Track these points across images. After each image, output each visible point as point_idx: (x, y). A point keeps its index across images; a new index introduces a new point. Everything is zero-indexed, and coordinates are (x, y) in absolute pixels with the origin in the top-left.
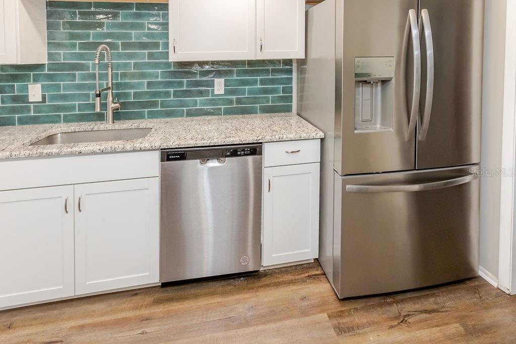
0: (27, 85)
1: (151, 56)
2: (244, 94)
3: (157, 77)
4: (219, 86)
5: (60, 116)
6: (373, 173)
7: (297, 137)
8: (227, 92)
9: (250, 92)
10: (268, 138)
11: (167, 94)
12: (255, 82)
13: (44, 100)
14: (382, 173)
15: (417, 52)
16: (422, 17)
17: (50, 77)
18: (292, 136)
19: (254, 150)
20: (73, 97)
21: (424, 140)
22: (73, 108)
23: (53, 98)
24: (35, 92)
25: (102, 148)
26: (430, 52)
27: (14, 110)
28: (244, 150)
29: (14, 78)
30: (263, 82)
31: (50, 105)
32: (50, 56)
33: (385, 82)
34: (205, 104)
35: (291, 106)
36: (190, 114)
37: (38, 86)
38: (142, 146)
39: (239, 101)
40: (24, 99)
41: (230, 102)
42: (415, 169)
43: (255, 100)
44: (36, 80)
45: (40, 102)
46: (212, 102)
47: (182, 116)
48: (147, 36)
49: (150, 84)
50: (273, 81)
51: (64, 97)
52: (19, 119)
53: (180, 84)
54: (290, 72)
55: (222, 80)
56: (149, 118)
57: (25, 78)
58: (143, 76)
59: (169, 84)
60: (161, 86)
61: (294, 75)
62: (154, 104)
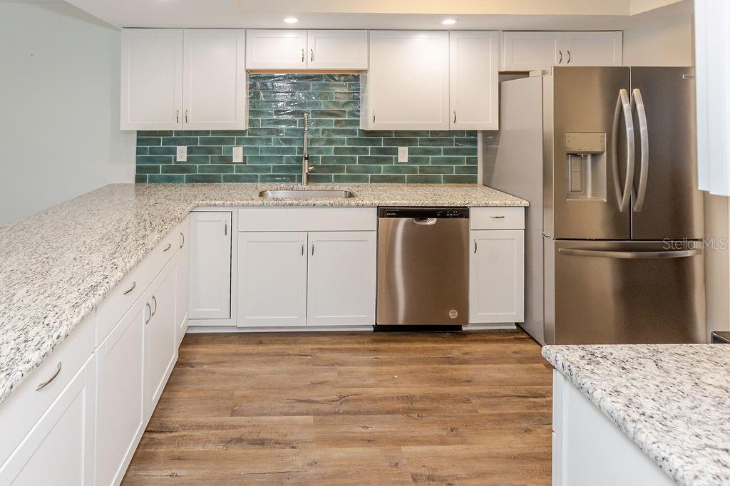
0: (232, 148)
1: (337, 122)
2: (428, 163)
3: (344, 143)
4: (403, 154)
5: (257, 176)
6: (586, 240)
7: (502, 203)
8: (411, 160)
9: (434, 161)
10: (474, 203)
11: (353, 160)
12: (439, 152)
13: (244, 162)
14: (596, 240)
15: (629, 129)
16: (633, 97)
17: (250, 141)
18: (497, 202)
19: (463, 212)
20: (269, 159)
21: (640, 211)
22: (268, 169)
23: (252, 159)
24: (238, 154)
25: (332, 202)
26: (643, 128)
27: (221, 169)
28: (452, 213)
29: (221, 141)
30: (446, 152)
31: (249, 166)
32: (251, 122)
33: (595, 155)
34: (389, 172)
35: (476, 177)
36: (374, 180)
37: (241, 149)
38: (364, 202)
39: (422, 170)
40: (228, 159)
41: (414, 170)
42: (630, 240)
43: (439, 170)
44: (238, 144)
45: (241, 163)
46: (397, 169)
47: (367, 181)
48: (336, 104)
49: (336, 150)
50: (457, 151)
51: (261, 159)
52: (224, 177)
53: (365, 150)
54: (475, 142)
55: (406, 149)
56: (335, 182)
57: (230, 141)
58: (330, 142)
59: (354, 151)
60: (348, 152)
61: (480, 146)
62: (340, 169)
